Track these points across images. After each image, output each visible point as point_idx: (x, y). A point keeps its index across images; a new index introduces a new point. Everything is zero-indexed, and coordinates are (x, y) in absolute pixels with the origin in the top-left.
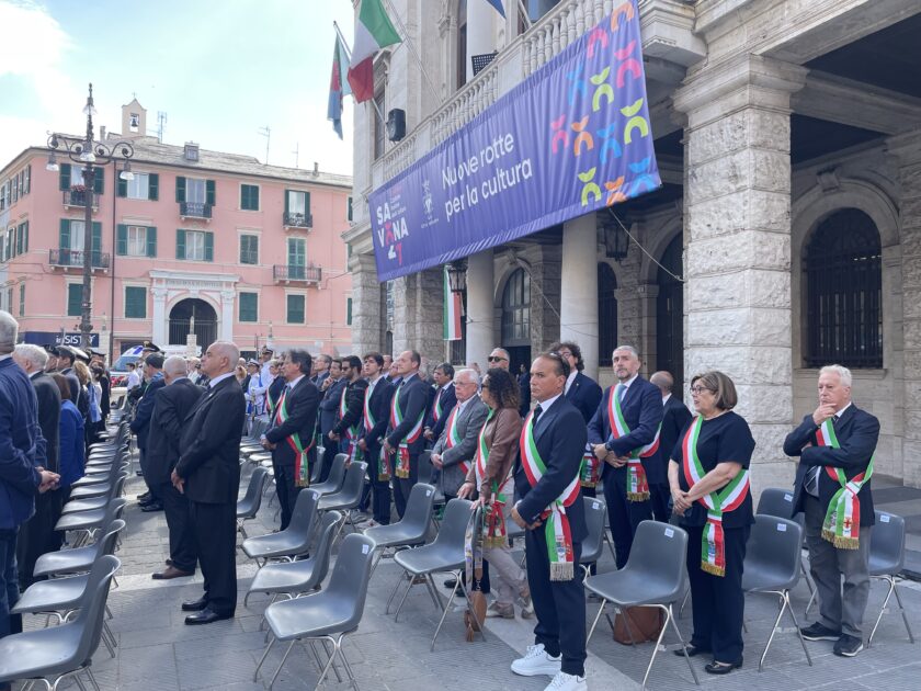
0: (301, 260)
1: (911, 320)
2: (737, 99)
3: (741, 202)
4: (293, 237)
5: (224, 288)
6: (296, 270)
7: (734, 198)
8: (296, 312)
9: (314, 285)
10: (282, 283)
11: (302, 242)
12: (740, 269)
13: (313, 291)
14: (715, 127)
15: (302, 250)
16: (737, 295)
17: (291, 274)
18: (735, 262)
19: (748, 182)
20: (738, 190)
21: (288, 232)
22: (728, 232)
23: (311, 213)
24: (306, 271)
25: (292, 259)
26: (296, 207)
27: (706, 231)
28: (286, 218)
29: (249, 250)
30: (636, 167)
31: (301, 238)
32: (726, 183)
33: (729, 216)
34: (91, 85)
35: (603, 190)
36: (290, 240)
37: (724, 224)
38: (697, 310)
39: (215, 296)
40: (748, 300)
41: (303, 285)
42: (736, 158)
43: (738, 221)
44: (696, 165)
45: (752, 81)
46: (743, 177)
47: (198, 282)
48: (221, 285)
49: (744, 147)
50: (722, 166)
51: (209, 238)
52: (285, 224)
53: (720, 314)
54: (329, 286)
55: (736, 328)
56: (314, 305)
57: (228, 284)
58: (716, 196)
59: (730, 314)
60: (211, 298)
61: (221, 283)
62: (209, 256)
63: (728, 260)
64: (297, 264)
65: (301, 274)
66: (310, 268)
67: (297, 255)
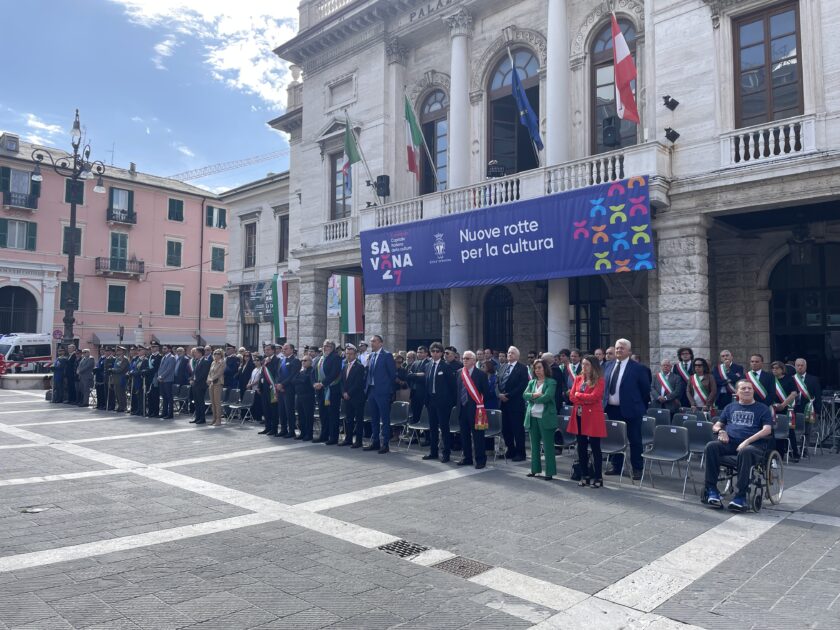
0: (124, 253)
1: (722, 333)
2: (689, 231)
3: (693, 280)
4: (116, 231)
5: (46, 278)
6: (118, 262)
7: (688, 277)
8: (117, 301)
9: (136, 278)
10: (106, 275)
11: (124, 237)
12: (694, 310)
13: (134, 282)
14: (676, 241)
15: (124, 244)
16: (692, 323)
17: (114, 266)
18: (690, 307)
19: (697, 271)
20: (691, 274)
21: (111, 227)
22: (685, 293)
23: (135, 210)
24: (127, 264)
25: (114, 252)
26: (120, 204)
27: (672, 290)
28: (110, 214)
29: (72, 241)
30: (638, 256)
31: (123, 232)
32: (683, 269)
33: (686, 285)
34: (77, 111)
35: (613, 264)
36: (113, 234)
37: (683, 288)
38: (665, 329)
39: (37, 285)
40: (698, 325)
41: (126, 277)
42: (690, 258)
43: (692, 288)
44: (663, 257)
45: (699, 225)
46: (693, 268)
47: (19, 271)
48: (43, 275)
49: (694, 254)
50: (681, 260)
51: (32, 229)
52: (108, 219)
53: (681, 332)
54: (149, 278)
55: (692, 338)
56: (134, 296)
57: (51, 274)
58: (677, 274)
59: (688, 332)
60: (33, 285)
61: (43, 273)
62: (31, 245)
63: (685, 306)
64: (120, 257)
65: (123, 267)
66: (131, 262)
67: (119, 248)
